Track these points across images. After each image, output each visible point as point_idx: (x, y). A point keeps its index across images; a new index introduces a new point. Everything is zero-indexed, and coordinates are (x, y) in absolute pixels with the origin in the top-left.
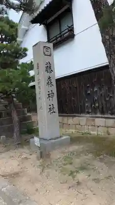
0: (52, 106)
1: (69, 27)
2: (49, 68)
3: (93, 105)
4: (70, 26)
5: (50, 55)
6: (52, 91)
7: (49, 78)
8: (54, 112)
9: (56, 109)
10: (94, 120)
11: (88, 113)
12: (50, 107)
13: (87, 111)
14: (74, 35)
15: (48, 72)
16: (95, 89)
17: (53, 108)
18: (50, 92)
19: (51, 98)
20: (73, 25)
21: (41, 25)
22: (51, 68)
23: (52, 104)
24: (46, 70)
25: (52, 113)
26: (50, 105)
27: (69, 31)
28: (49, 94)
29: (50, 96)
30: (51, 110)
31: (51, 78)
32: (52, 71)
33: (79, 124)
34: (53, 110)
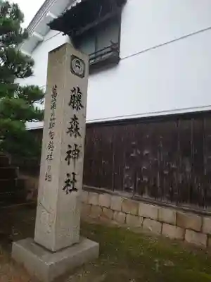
0: (72, 176)
1: (114, 44)
2: (77, 99)
3: (138, 179)
4: (115, 42)
5: (82, 76)
6: (76, 145)
7: (75, 119)
8: (75, 190)
9: (79, 184)
10: (138, 206)
11: (128, 190)
12: (67, 178)
13: (126, 186)
14: (120, 59)
15: (73, 107)
16: (146, 152)
17: (74, 180)
19: (71, 160)
20: (119, 43)
21: (65, 34)
22: (80, 101)
23: (73, 173)
24: (71, 102)
25: (70, 191)
26: (68, 175)
27: (113, 50)
28: (70, 151)
29: (71, 154)
30: (70, 186)
31: (77, 119)
32: (82, 107)
33: (110, 208)
34: (73, 185)
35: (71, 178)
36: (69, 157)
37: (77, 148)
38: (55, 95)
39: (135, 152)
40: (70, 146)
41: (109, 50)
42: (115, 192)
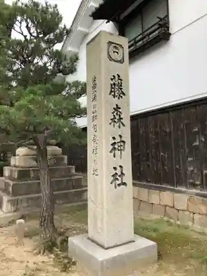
0: (119, 169)
1: (161, 19)
2: (118, 88)
4: (162, 17)
5: (122, 62)
6: (120, 136)
7: (117, 108)
8: (124, 184)
9: (128, 177)
11: (194, 185)
12: (114, 172)
13: (191, 181)
14: (170, 34)
15: (114, 96)
17: (122, 173)
18: (118, 139)
19: (117, 153)
20: (167, 16)
21: (108, 22)
22: (121, 89)
23: (120, 166)
24: (111, 92)
25: (119, 185)
26: (115, 168)
27: (161, 26)
28: (115, 143)
29: (116, 147)
30: (118, 179)
31: (120, 108)
32: (124, 94)
33: (173, 207)
34: (122, 179)
35: (118, 171)
36: (114, 149)
37: (123, 139)
38: (94, 87)
39: (198, 140)
40: (114, 138)
41: (156, 27)
42: (179, 188)
